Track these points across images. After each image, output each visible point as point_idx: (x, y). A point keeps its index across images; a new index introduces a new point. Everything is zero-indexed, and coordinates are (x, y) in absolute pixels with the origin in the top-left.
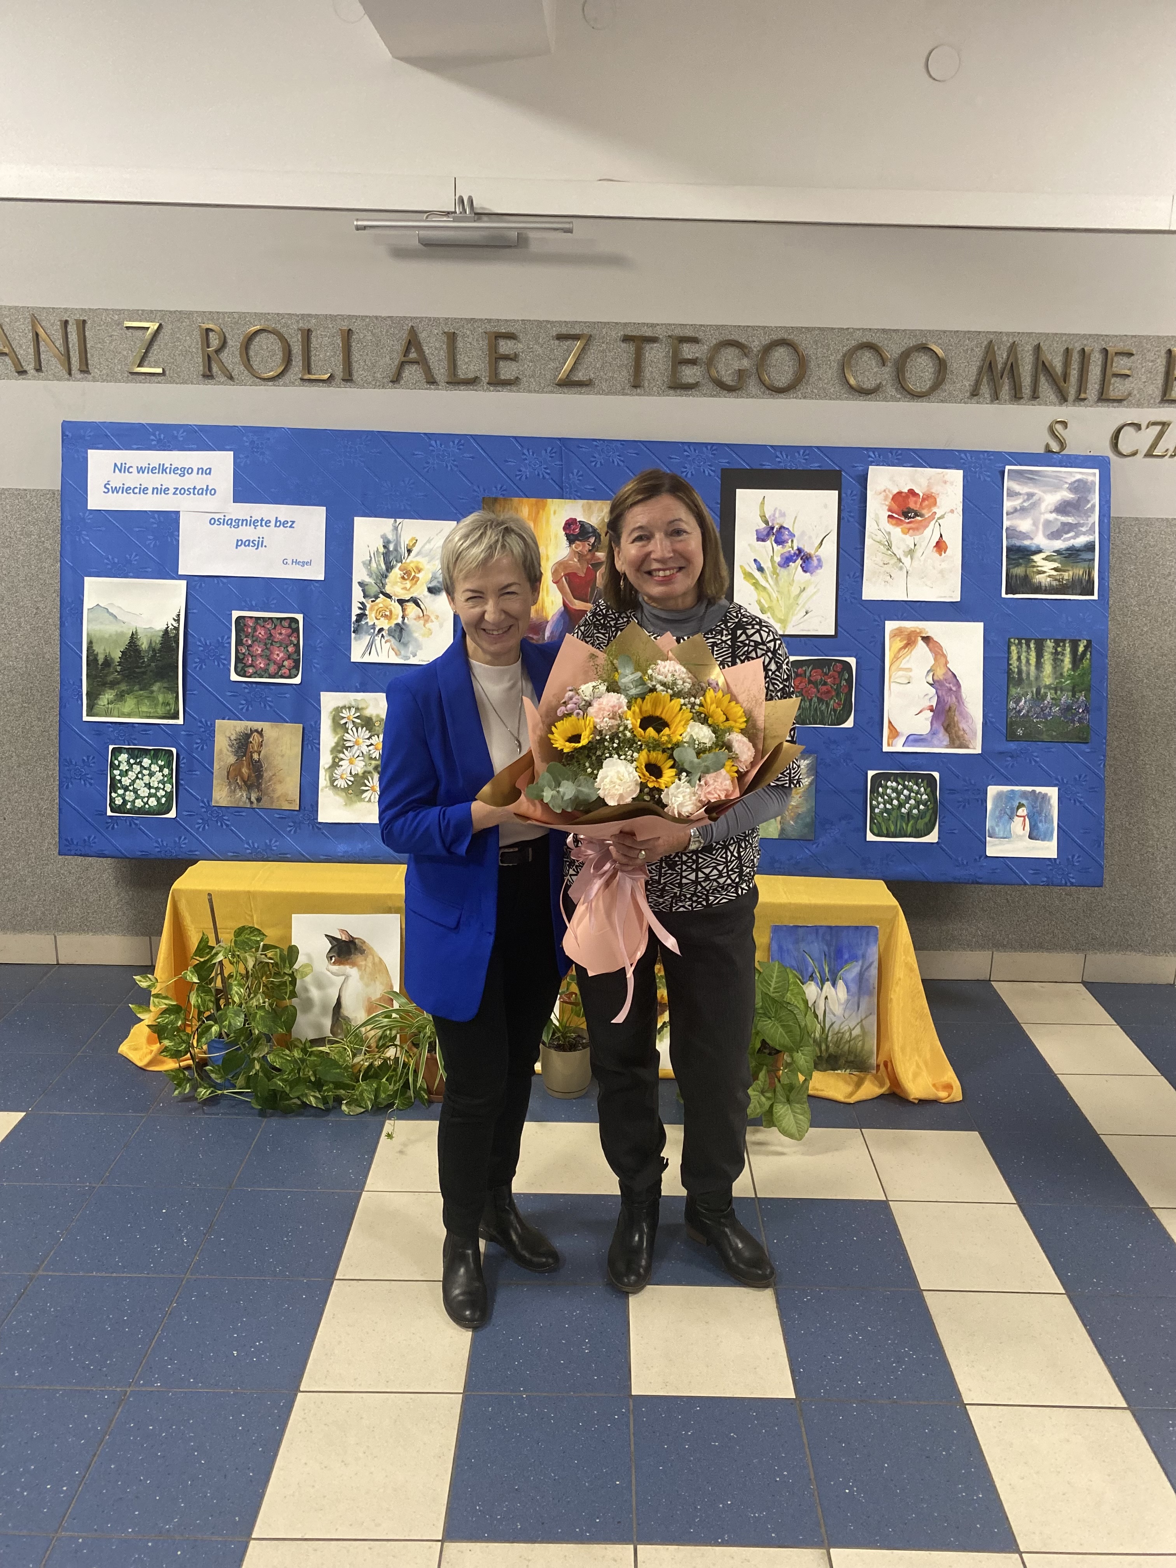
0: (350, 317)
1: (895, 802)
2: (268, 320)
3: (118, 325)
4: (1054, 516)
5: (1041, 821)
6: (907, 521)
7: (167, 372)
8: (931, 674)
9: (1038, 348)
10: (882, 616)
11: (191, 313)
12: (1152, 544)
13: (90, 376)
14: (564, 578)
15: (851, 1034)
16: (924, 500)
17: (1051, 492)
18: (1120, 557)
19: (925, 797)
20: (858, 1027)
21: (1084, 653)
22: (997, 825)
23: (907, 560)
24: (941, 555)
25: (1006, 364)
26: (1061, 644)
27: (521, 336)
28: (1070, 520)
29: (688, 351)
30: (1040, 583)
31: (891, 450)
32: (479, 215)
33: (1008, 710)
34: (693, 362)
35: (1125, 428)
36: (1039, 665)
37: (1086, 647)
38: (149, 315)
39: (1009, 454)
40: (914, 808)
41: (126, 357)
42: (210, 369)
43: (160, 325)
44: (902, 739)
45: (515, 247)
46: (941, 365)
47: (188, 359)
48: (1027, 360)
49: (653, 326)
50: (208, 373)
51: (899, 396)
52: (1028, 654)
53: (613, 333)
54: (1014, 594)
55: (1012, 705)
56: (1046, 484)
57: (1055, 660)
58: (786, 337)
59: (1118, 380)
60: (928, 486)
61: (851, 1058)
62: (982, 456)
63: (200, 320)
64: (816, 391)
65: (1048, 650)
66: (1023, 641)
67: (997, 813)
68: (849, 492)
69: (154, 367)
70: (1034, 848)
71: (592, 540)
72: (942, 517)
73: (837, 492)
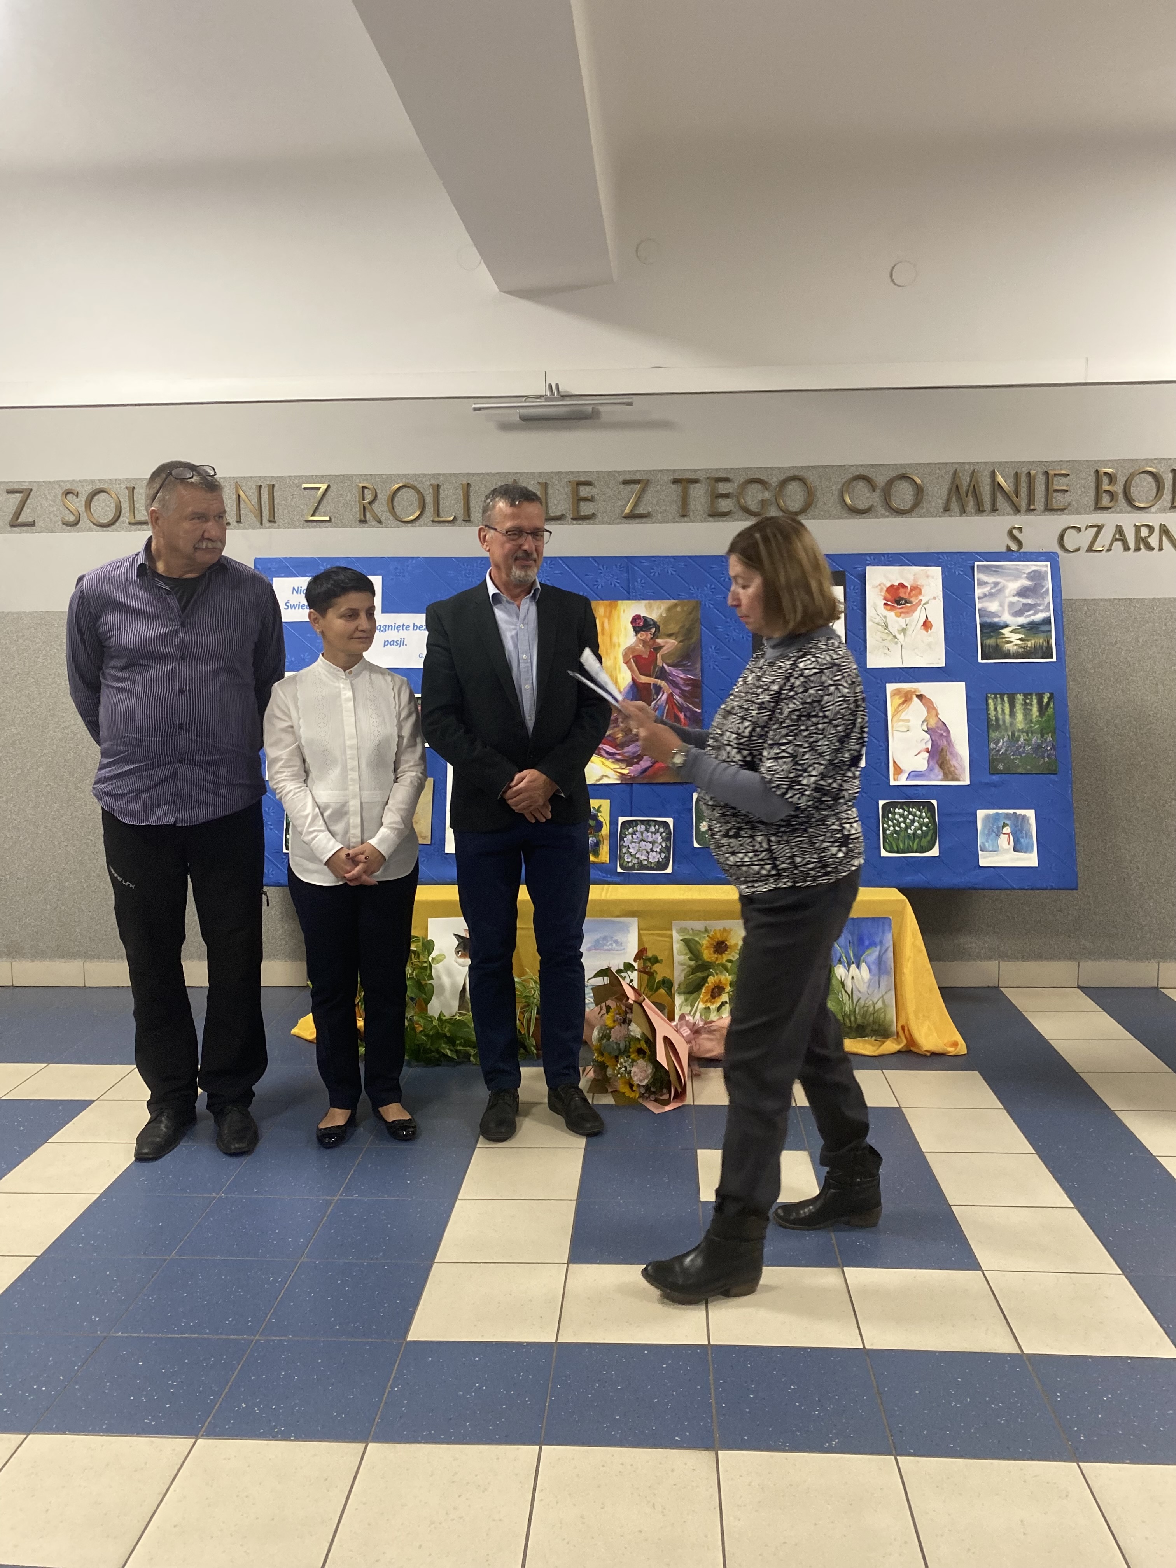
0: (469, 474)
1: (903, 825)
2: (408, 479)
3: (298, 487)
4: (1016, 599)
5: (1023, 837)
6: (899, 607)
7: (333, 520)
8: (925, 723)
9: (993, 474)
10: (883, 681)
11: (352, 476)
12: (1100, 619)
13: (276, 525)
14: (632, 660)
15: (874, 1007)
16: (911, 590)
17: (1012, 581)
18: (1075, 631)
19: (926, 820)
20: (880, 1001)
21: (1048, 703)
22: (987, 841)
23: (900, 637)
24: (927, 632)
25: (969, 485)
26: (1029, 697)
27: (596, 483)
28: (1029, 601)
29: (723, 488)
30: (1009, 650)
31: (883, 555)
32: (564, 397)
33: (990, 750)
34: (726, 496)
35: (1068, 530)
36: (1012, 714)
37: (1050, 699)
38: (320, 479)
39: (977, 553)
40: (919, 829)
41: (302, 510)
42: (365, 516)
43: (329, 487)
44: (906, 775)
45: (591, 418)
46: (919, 490)
47: (348, 509)
48: (986, 483)
49: (695, 471)
50: (363, 519)
51: (887, 514)
52: (1003, 705)
53: (665, 478)
54: (988, 659)
55: (992, 745)
56: (1008, 575)
57: (1024, 710)
58: (797, 474)
59: (1059, 494)
60: (914, 580)
61: (876, 1027)
62: (955, 556)
63: (357, 481)
64: (822, 513)
65: (1019, 702)
66: (998, 696)
67: (986, 832)
68: (852, 587)
69: (324, 516)
70: (1018, 859)
71: (653, 630)
72: (927, 603)
73: (842, 587)
